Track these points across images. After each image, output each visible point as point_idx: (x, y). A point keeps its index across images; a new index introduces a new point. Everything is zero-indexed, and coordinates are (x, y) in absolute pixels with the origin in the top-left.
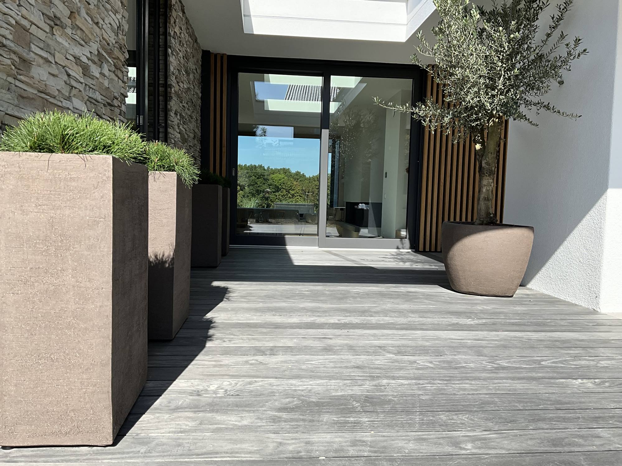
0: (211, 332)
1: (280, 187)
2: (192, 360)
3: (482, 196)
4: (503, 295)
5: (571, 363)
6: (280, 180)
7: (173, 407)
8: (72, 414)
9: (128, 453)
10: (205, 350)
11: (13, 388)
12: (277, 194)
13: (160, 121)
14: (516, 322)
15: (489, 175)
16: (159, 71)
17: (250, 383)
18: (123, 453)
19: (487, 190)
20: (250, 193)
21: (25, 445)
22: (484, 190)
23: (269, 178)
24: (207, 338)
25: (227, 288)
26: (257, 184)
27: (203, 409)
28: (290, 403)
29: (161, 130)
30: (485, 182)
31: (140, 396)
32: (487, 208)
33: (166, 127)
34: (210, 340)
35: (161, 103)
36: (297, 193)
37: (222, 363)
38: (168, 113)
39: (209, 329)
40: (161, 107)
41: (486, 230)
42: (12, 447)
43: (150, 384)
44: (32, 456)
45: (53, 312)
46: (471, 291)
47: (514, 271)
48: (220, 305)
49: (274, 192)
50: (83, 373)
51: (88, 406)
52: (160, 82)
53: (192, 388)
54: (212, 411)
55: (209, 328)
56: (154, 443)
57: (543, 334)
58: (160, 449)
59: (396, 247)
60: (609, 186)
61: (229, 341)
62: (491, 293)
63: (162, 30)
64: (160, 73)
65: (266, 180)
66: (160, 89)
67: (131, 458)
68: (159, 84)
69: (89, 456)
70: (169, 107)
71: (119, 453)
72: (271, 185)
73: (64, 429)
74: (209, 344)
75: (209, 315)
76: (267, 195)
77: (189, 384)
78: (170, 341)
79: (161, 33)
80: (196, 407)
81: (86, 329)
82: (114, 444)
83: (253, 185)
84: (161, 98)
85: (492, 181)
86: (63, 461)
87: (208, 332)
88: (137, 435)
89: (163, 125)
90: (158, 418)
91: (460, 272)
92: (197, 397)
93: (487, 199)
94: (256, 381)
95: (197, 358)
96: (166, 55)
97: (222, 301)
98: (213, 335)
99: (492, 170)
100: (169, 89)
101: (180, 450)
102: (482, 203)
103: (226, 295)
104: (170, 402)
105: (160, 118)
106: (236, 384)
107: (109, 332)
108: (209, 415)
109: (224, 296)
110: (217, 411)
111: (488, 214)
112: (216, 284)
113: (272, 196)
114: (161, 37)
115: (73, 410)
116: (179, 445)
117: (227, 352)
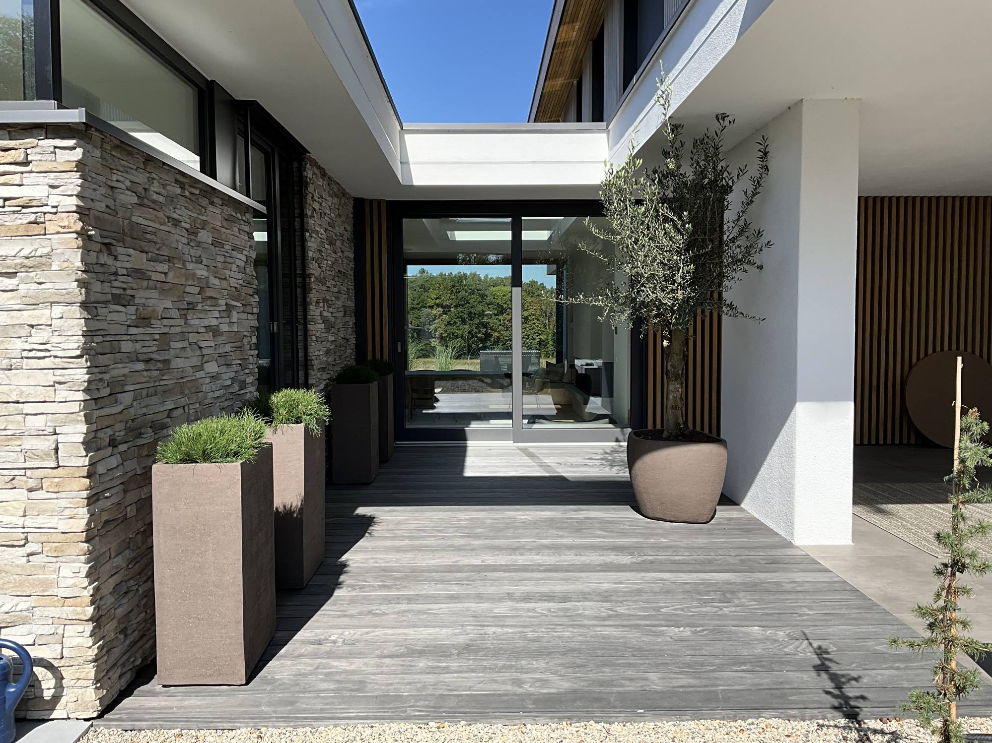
0: (342, 578)
1: (505, 306)
2: (318, 610)
3: (670, 404)
4: (695, 521)
5: (693, 610)
6: (504, 296)
7: (296, 655)
8: (215, 661)
9: (257, 690)
10: (333, 598)
11: (171, 641)
12: (500, 317)
13: (299, 317)
14: (679, 560)
15: (676, 380)
16: (295, 260)
17: (367, 633)
18: (254, 690)
19: (675, 397)
20: (458, 318)
21: (181, 684)
22: (671, 397)
23: (487, 293)
24: (337, 585)
25: (374, 518)
26: (469, 303)
27: (321, 656)
28: (396, 650)
29: (300, 327)
30: (671, 388)
31: (269, 645)
32: (676, 417)
33: (305, 324)
34: (339, 588)
35: (298, 296)
36: (533, 315)
37: (346, 613)
38: (308, 307)
39: (340, 574)
40: (299, 300)
41: (668, 446)
42: (171, 686)
43: (279, 634)
44: (186, 692)
45: (199, 583)
46: (659, 517)
47: (704, 494)
48: (361, 543)
49: (495, 315)
50: (222, 628)
51: (226, 654)
52: (298, 272)
53: (316, 638)
54: (328, 658)
55: (341, 572)
56: (278, 683)
57: (696, 575)
58: (282, 687)
59: (614, 439)
60: (798, 399)
61: (360, 588)
62: (681, 520)
63: (297, 211)
64: (297, 262)
65: (483, 296)
66: (298, 279)
67: (259, 694)
68: (296, 274)
69: (228, 693)
70: (308, 300)
71: (251, 690)
72: (491, 304)
73: (209, 672)
74: (337, 593)
75: (344, 558)
76: (485, 320)
77: (313, 634)
78: (301, 589)
79: (296, 215)
80: (316, 654)
81: (224, 595)
82: (247, 684)
83: (463, 305)
84: (299, 290)
85: (679, 386)
86: (208, 696)
87: (339, 578)
88: (265, 677)
89: (302, 321)
90: (282, 664)
91: (644, 495)
92: (318, 646)
93: (675, 407)
94: (373, 632)
95: (322, 608)
96: (303, 241)
97: (363, 536)
98: (343, 582)
99: (678, 374)
100: (308, 279)
101: (297, 688)
102: (670, 412)
103: (370, 528)
104: (294, 651)
105: (298, 313)
106: (355, 634)
107: (241, 597)
108: (324, 661)
109: (367, 529)
110: (332, 658)
111: (677, 424)
112: (361, 511)
113: (493, 322)
114: (296, 219)
115: (216, 658)
116: (297, 685)
117: (353, 601)
